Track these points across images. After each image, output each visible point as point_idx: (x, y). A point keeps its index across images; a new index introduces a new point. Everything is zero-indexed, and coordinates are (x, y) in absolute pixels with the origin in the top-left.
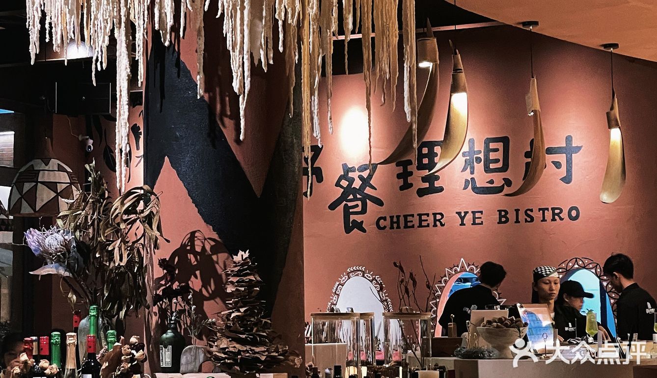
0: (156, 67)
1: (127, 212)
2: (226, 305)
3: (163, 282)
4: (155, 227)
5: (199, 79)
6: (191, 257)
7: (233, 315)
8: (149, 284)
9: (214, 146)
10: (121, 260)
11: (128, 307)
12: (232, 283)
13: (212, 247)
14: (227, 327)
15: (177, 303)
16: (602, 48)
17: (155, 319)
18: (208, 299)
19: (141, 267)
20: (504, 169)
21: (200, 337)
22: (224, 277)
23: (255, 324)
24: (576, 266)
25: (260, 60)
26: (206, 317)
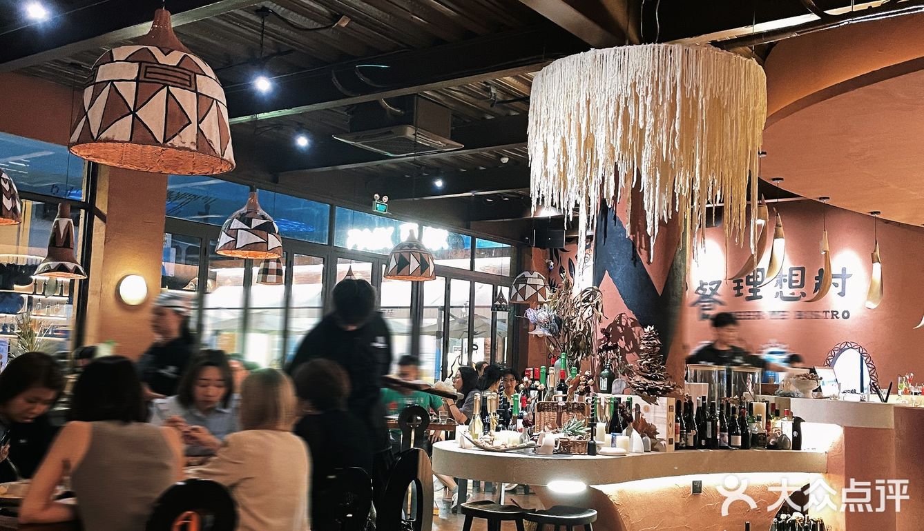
0: (602, 220)
1: (584, 301)
2: (640, 357)
3: (603, 342)
4: (600, 310)
5: (628, 227)
6: (619, 328)
7: (644, 362)
8: (595, 343)
9: (635, 266)
10: (580, 328)
11: (583, 354)
12: (644, 344)
13: (632, 323)
14: (641, 369)
15: (611, 353)
16: (870, 214)
17: (597, 363)
18: (628, 353)
19: (589, 333)
20: (802, 286)
21: (623, 374)
22: (638, 340)
23: (657, 368)
24: (846, 347)
25: (663, 217)
26: (627, 363)
